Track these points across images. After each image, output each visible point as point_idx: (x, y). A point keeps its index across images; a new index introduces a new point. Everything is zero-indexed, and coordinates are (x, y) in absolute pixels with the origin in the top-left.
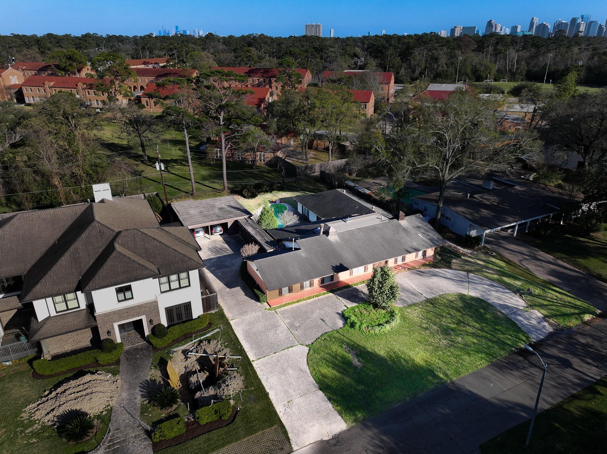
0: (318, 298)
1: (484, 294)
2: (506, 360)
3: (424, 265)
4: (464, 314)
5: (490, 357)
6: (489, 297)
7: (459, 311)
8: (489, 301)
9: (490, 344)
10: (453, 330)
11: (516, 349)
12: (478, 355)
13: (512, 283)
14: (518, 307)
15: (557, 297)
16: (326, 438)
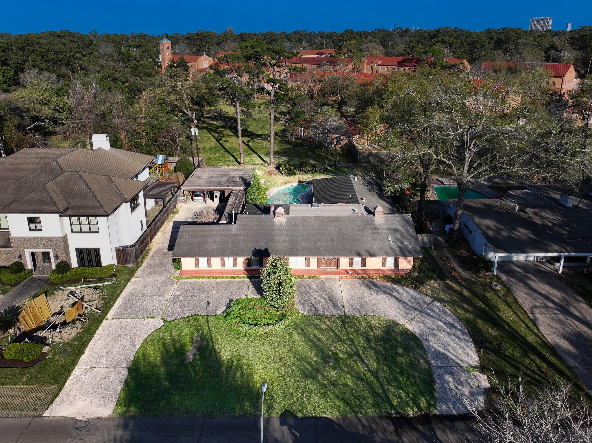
0: (231, 279)
1: (427, 331)
2: (367, 421)
3: (387, 278)
4: (371, 347)
5: (349, 409)
6: (430, 338)
7: (368, 340)
8: (425, 343)
9: (367, 393)
10: (337, 359)
11: (398, 413)
12: (336, 401)
13: (484, 329)
14: (460, 362)
15: (539, 368)
16: (79, 418)
